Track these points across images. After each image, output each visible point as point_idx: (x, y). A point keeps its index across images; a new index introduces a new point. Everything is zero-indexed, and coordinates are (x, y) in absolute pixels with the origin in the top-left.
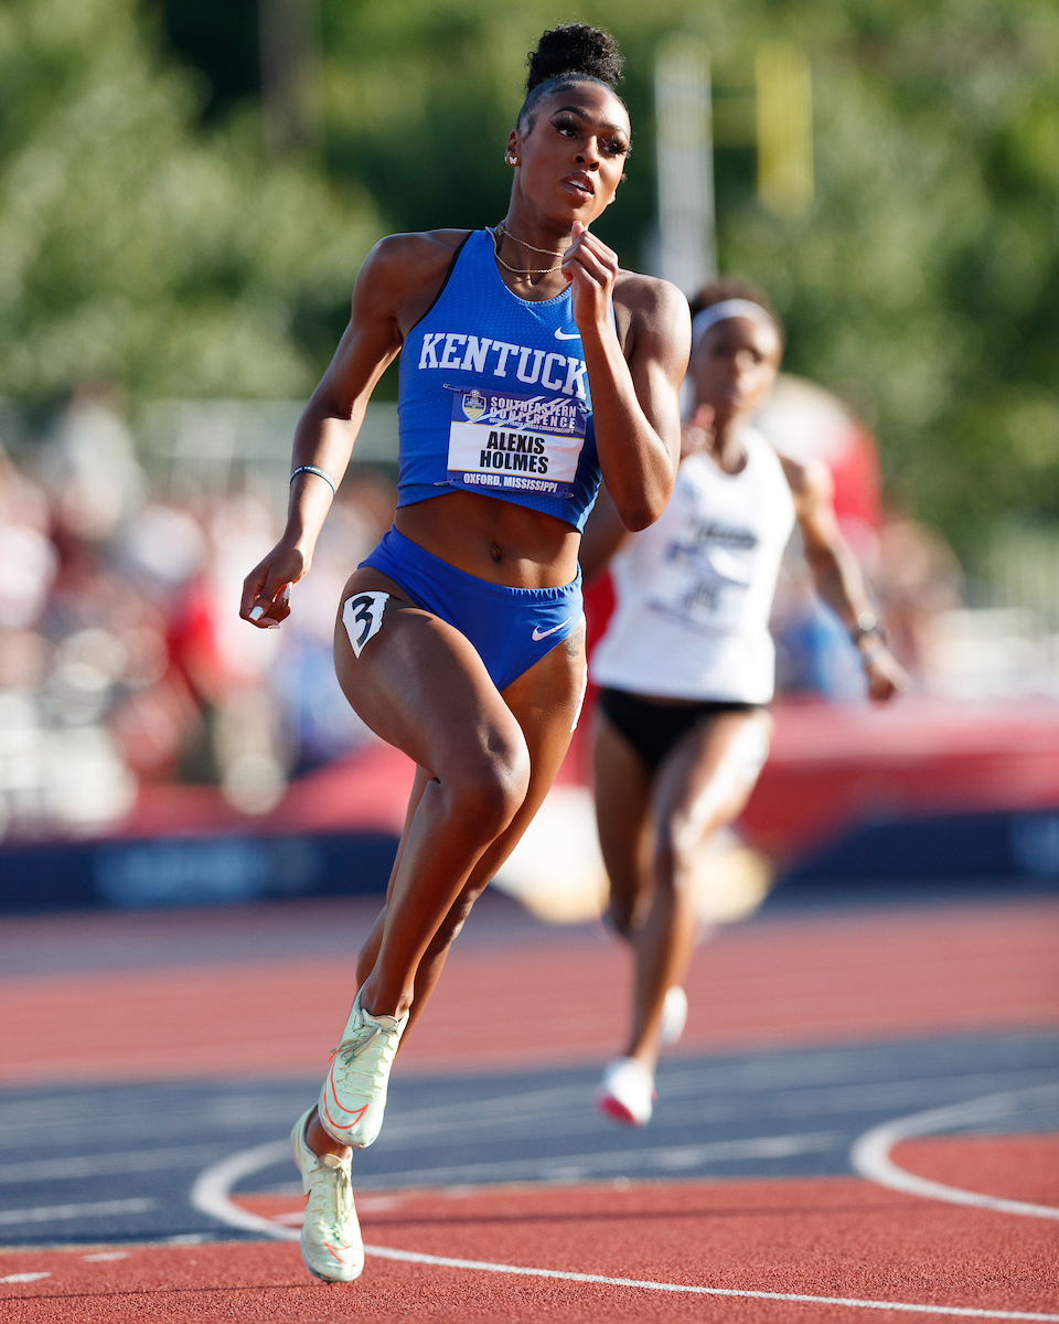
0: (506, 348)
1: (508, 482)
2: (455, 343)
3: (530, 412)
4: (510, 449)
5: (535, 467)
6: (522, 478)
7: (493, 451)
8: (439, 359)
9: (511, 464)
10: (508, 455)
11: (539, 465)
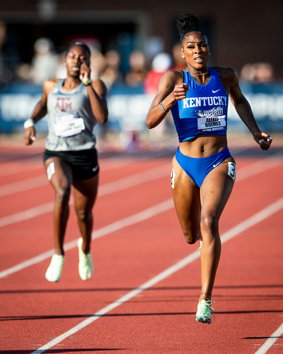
0: (204, 98)
1: (213, 129)
2: (192, 100)
3: (213, 112)
4: (211, 121)
5: (218, 124)
6: (216, 127)
7: (208, 123)
8: (189, 105)
9: (213, 125)
10: (211, 123)
11: (219, 123)
